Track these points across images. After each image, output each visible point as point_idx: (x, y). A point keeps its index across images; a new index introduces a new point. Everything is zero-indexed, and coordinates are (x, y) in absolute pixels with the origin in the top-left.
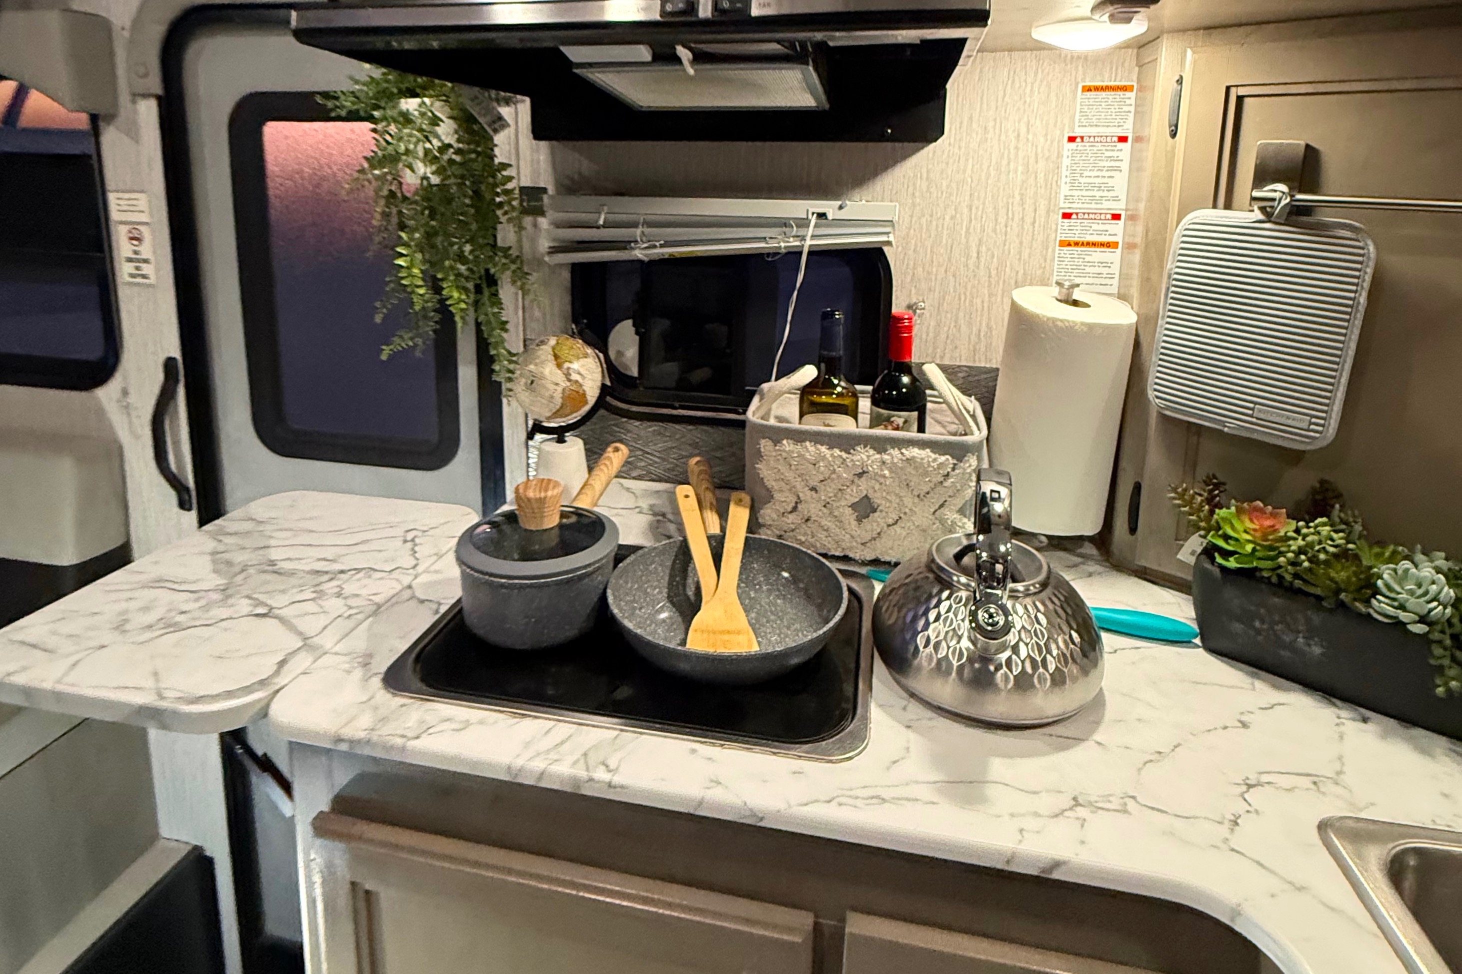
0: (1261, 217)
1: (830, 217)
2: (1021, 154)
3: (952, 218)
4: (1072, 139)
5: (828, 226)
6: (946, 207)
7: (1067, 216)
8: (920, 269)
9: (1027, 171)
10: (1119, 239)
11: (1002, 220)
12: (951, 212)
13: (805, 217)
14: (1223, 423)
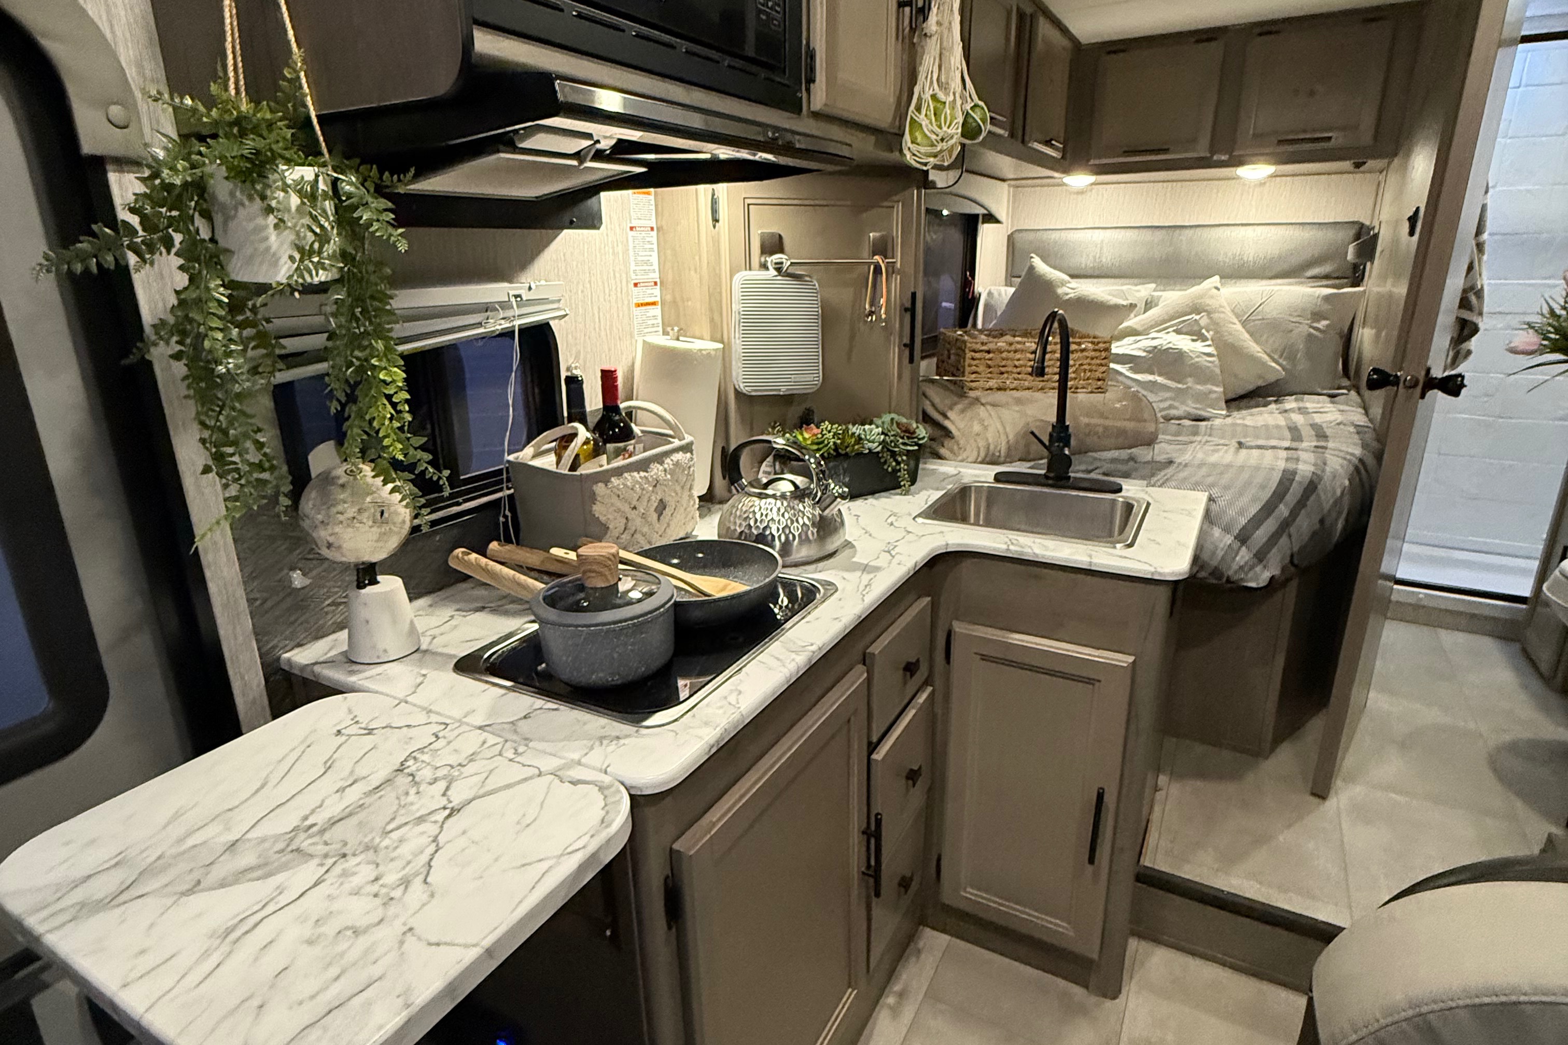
0: (776, 273)
1: (524, 298)
2: (610, 239)
3: (582, 292)
4: (631, 228)
5: (525, 306)
6: (578, 283)
7: (636, 285)
8: (570, 336)
9: (614, 253)
10: (658, 299)
11: (607, 291)
12: (581, 287)
13: (507, 299)
14: (780, 390)
